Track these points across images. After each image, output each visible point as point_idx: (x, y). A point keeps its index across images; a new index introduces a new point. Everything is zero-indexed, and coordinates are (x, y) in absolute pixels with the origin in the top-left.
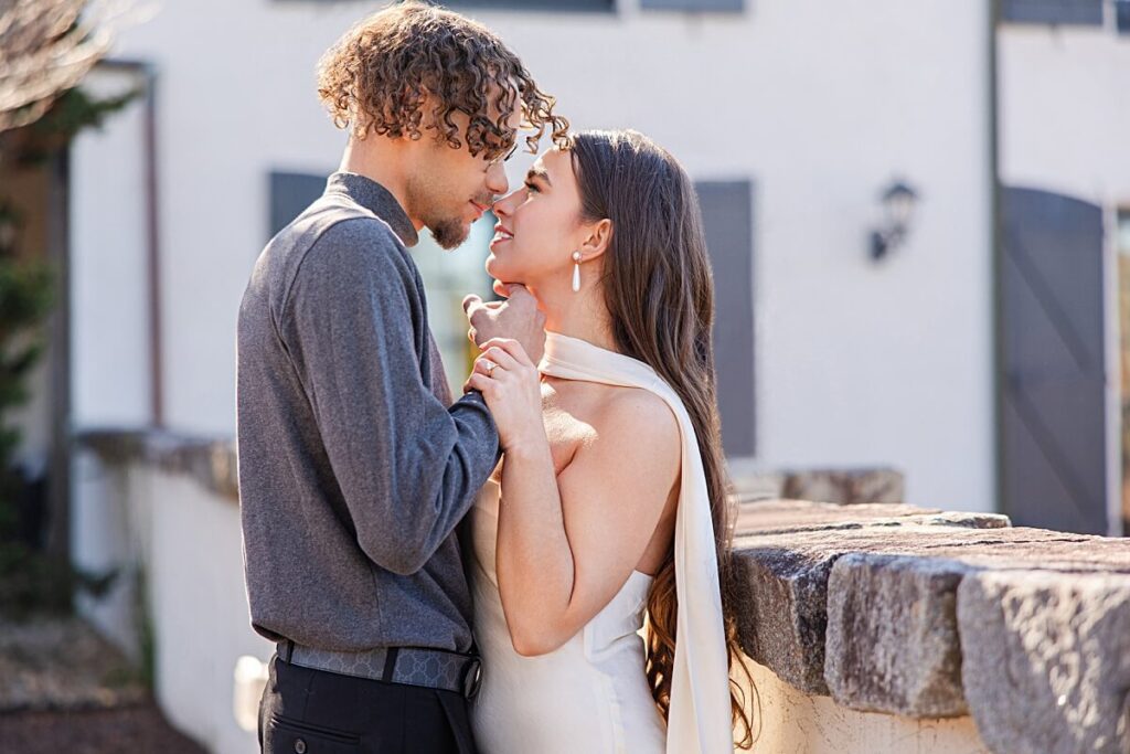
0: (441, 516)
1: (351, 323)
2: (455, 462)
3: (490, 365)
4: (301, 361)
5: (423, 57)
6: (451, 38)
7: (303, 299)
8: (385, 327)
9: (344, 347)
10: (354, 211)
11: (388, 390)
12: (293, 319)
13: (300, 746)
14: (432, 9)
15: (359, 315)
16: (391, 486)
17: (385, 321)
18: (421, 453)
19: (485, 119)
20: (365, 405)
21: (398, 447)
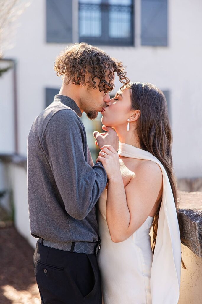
0: (92, 202)
1: (64, 142)
2: (96, 186)
3: (104, 154)
4: (48, 154)
5: (87, 60)
6: (95, 55)
7: (48, 135)
8: (74, 143)
9: (62, 150)
10: (64, 107)
11: (75, 163)
12: (45, 141)
13: (45, 271)
14: (89, 46)
15: (66, 140)
16: (76, 193)
17: (74, 141)
18: (85, 182)
19: (105, 81)
20: (68, 168)
21: (79, 181)
